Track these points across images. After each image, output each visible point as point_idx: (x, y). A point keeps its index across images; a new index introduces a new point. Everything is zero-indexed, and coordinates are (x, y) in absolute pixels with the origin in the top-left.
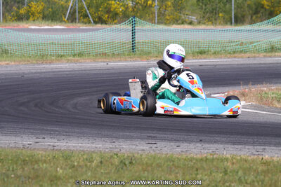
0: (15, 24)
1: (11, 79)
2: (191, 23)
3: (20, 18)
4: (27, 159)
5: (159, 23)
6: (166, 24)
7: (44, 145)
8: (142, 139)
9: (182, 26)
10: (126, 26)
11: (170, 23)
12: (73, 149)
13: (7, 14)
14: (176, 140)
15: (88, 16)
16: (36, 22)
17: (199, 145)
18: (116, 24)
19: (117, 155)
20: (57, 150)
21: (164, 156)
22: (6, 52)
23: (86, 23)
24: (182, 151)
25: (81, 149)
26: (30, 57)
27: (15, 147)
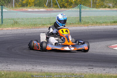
0: (21, 8)
1: (19, 36)
2: (109, 7)
3: (23, 5)
4: (28, 77)
5: (93, 7)
6: (96, 8)
7: (37, 70)
8: (86, 66)
9: (105, 9)
10: (76, 9)
11: (99, 7)
12: (51, 71)
13: (16, 4)
14: (103, 67)
15: (57, 4)
16: (31, 7)
17: (115, 69)
18: (71, 8)
19: (73, 74)
20: (43, 72)
21: (97, 75)
22: (16, 23)
23: (56, 8)
24: (106, 73)
25: (55, 71)
26: (28, 25)
27: (22, 71)
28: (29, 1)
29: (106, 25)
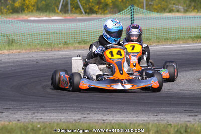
3: (15, 10)
28: (27, 2)
29: (184, 43)
